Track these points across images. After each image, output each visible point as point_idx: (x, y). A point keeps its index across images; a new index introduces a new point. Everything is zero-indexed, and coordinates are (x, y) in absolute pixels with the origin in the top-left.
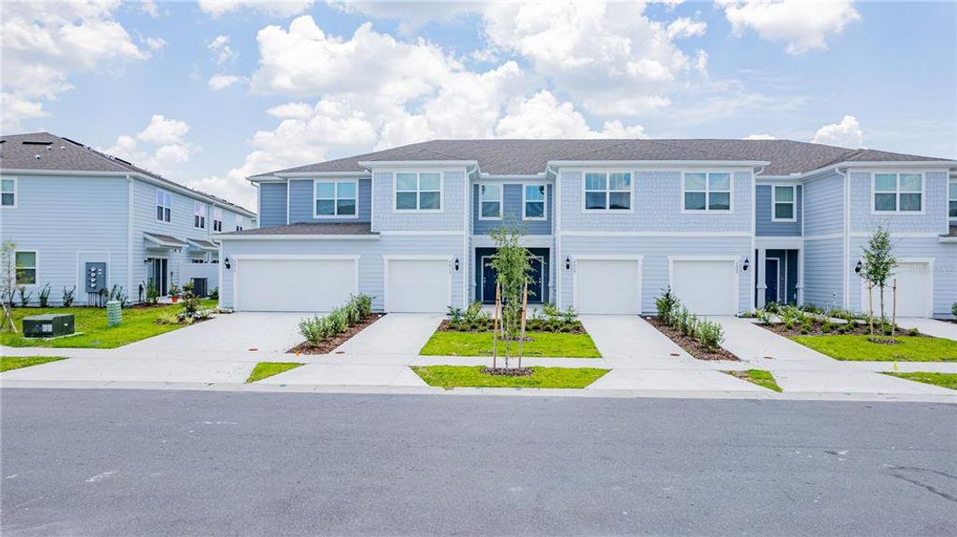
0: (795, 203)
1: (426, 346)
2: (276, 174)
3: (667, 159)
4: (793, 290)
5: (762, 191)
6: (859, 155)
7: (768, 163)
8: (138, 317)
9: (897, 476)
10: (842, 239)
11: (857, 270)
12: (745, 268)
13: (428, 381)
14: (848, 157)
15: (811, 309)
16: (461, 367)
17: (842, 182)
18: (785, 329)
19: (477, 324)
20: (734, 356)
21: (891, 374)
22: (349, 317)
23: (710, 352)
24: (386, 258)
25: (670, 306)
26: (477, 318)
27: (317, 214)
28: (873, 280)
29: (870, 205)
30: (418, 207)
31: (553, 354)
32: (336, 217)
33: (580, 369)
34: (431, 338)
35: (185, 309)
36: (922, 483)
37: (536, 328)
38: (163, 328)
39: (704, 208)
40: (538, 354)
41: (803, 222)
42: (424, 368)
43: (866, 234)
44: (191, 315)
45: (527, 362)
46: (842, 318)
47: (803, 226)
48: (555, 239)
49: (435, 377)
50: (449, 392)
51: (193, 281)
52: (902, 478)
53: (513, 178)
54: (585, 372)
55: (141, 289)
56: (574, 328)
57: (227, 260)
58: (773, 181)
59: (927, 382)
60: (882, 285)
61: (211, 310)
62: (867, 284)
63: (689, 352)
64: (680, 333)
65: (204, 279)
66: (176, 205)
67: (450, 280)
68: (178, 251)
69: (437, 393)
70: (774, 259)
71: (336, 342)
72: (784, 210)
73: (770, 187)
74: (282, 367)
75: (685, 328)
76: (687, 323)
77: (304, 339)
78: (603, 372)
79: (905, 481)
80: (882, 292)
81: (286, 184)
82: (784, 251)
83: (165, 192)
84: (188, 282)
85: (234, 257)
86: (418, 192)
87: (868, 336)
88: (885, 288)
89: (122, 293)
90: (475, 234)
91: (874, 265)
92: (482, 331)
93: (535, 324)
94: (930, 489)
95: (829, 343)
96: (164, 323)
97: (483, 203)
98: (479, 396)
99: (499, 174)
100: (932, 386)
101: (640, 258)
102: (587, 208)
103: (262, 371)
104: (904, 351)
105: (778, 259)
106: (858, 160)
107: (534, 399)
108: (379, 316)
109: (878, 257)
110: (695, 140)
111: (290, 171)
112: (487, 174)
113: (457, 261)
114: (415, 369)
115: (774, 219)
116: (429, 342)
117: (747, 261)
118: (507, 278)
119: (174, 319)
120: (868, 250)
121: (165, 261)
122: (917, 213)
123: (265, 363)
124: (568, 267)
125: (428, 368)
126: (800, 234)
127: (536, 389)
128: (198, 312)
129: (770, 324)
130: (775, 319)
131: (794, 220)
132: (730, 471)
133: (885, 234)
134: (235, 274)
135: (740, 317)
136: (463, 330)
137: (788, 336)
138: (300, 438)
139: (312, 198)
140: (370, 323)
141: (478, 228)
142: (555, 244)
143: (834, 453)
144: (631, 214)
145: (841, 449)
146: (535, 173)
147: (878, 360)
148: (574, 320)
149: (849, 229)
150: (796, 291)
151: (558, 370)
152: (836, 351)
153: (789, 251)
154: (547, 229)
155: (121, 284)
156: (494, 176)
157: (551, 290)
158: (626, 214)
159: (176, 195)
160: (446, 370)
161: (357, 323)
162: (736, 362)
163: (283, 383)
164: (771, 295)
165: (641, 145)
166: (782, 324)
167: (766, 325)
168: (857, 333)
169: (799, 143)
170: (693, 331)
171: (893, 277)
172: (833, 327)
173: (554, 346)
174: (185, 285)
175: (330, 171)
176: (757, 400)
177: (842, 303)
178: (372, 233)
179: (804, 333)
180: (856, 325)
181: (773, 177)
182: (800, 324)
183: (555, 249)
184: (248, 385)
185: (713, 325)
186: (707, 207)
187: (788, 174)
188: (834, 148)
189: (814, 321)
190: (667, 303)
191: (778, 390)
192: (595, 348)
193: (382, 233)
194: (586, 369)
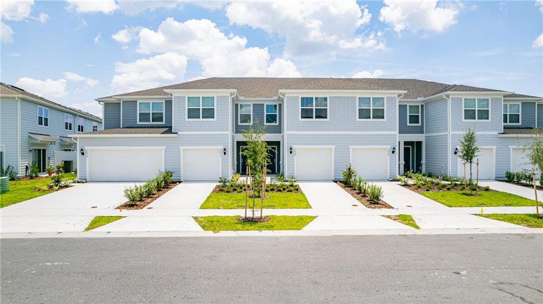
0: (420, 115)
1: (205, 203)
2: (113, 97)
3: (348, 89)
4: (419, 164)
5: (402, 108)
6: (455, 88)
7: (406, 92)
8: (23, 186)
9: (501, 290)
10: (447, 135)
11: (456, 153)
12: (393, 152)
13: (203, 227)
14: (449, 89)
15: (430, 176)
16: (225, 217)
17: (447, 103)
18: (417, 188)
19: (236, 188)
20: (389, 206)
21: (479, 215)
22: (158, 184)
23: (375, 203)
24: (181, 148)
25: (351, 175)
26: (237, 183)
27: (140, 121)
28: (466, 159)
29: (461, 117)
30: (201, 117)
31: (282, 207)
32: (151, 123)
33: (299, 216)
34: (208, 197)
35: (54, 181)
36: (516, 294)
37: (272, 190)
38: (37, 193)
39: (369, 118)
40: (273, 207)
41: (424, 126)
42: (202, 217)
43: (461, 133)
44: (57, 185)
45: (267, 212)
46: (447, 181)
47: (424, 128)
48: (283, 136)
49: (208, 224)
50: (217, 235)
51: (63, 162)
52: (503, 291)
53: (259, 100)
54: (301, 218)
55: (27, 168)
56: (295, 190)
57: (82, 150)
58: (408, 102)
59: (500, 220)
60: (471, 162)
61: (72, 181)
62: (463, 162)
63: (362, 203)
64: (357, 191)
65: (70, 161)
66: (52, 116)
67: (221, 161)
68: (53, 144)
69: (208, 236)
70: (408, 146)
71: (148, 201)
72: (414, 119)
73: (406, 105)
74: (110, 219)
75: (360, 189)
76: (361, 185)
77: (126, 200)
78: (312, 218)
79: (505, 294)
80: (471, 166)
81: (120, 103)
82: (414, 142)
83: (44, 108)
84: (60, 163)
85: (86, 148)
86: (201, 108)
87: (464, 192)
88: (473, 164)
89: (13, 171)
90: (236, 133)
91: (467, 151)
92: (240, 192)
93: (272, 187)
94: (522, 299)
95: (442, 196)
96: (39, 190)
97: (241, 115)
98: (234, 237)
99: (250, 97)
100: (503, 222)
101: (333, 147)
102: (302, 118)
103: (97, 222)
104: (484, 200)
105: (411, 147)
106: (455, 90)
107: (270, 238)
108: (178, 183)
109: (469, 146)
110: (363, 79)
111: (122, 95)
112: (243, 97)
113: (225, 150)
114: (196, 218)
115: (408, 124)
116: (206, 200)
117: (394, 148)
118: (253, 161)
119: (46, 188)
120: (463, 142)
121: (44, 151)
122: (487, 121)
123: (99, 217)
124: (291, 152)
125: (204, 218)
126: (423, 133)
127: (271, 231)
128: (63, 183)
129: (408, 185)
130: (410, 182)
131: (420, 124)
132: (397, 290)
133: (472, 133)
134: (87, 158)
135: (391, 181)
136: (228, 192)
137: (418, 192)
138: (111, 274)
139: (136, 112)
140: (171, 188)
141: (238, 129)
142: (283, 139)
143: (458, 273)
144: (328, 121)
145: (463, 270)
146: (271, 97)
147: (471, 206)
148: (295, 184)
149: (450, 130)
150: (421, 165)
151: (285, 217)
152: (447, 201)
153: (417, 142)
154: (279, 130)
155: (13, 165)
156: (248, 99)
157: (281, 166)
158: (325, 121)
159: (51, 109)
160: (215, 219)
161: (164, 188)
162: (391, 209)
163: (109, 231)
164: (407, 168)
165: (333, 81)
166: (414, 185)
167: (406, 185)
168: (457, 189)
169: (421, 81)
170: (365, 190)
171: (476, 158)
172: (444, 186)
173: (283, 202)
174: (57, 165)
175: (148, 95)
176: (406, 235)
177: (447, 172)
178: (173, 133)
179: (427, 190)
180: (456, 185)
181: (408, 100)
182: (424, 185)
183: (283, 142)
184: (86, 232)
185: (377, 187)
186: (371, 117)
187: (416, 98)
188: (440, 84)
189: (432, 183)
190: (350, 173)
191: (417, 227)
192: (307, 202)
193: (179, 133)
194: (302, 216)
